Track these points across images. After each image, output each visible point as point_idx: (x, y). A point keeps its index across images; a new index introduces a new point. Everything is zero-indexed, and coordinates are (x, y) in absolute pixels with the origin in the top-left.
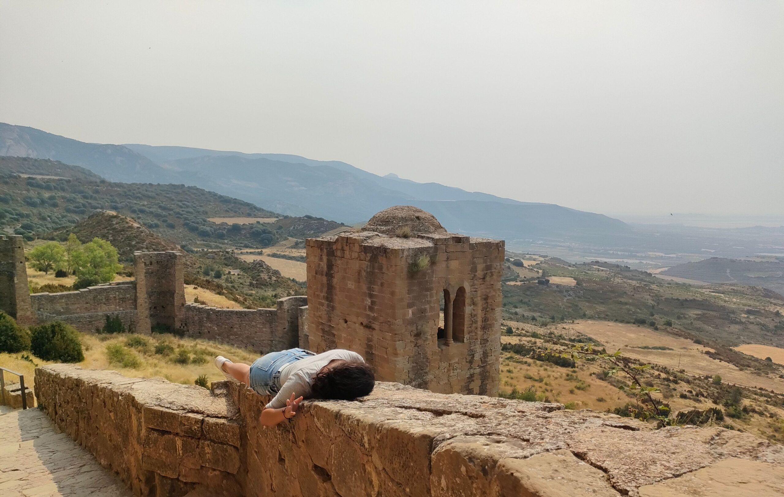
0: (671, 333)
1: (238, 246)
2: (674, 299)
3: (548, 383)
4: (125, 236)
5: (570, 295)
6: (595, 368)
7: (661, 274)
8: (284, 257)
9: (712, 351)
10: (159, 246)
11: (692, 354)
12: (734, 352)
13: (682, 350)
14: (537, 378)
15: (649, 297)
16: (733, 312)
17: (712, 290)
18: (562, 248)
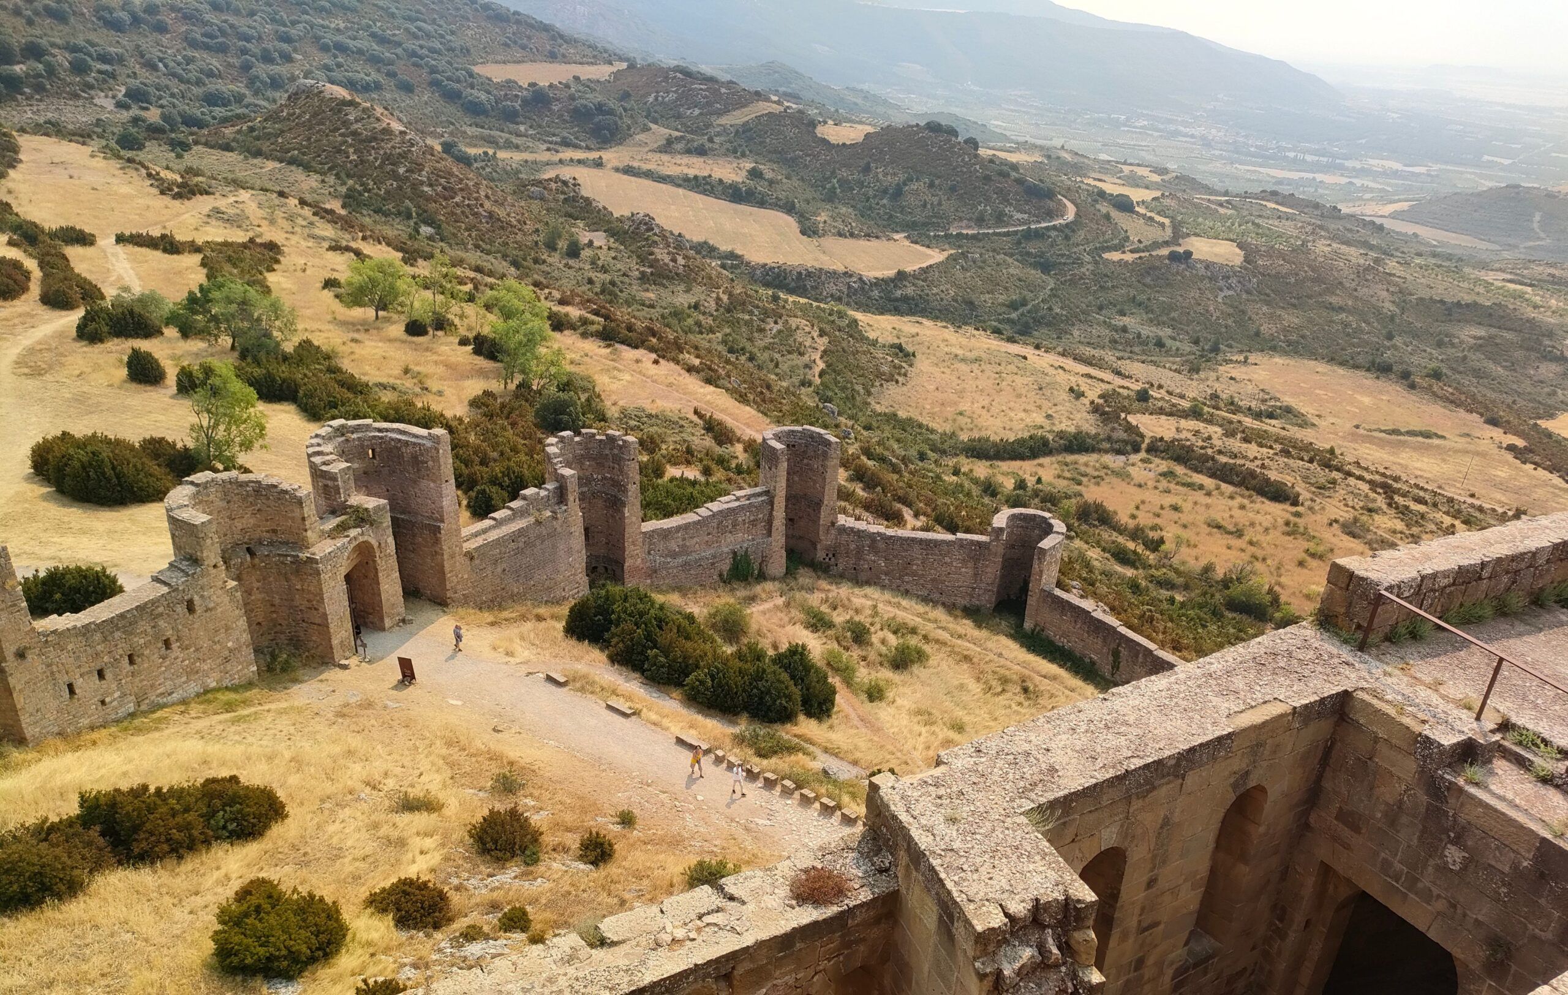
0: (1441, 398)
1: (551, 143)
2: (1435, 302)
3: (1255, 540)
4: (382, 152)
5: (1230, 288)
6: (1335, 508)
7: (1393, 218)
8: (648, 175)
9: (1520, 443)
10: (452, 180)
11: (1480, 449)
12: (1556, 441)
13: (1463, 440)
14: (1231, 528)
15: (1385, 293)
16: (1550, 334)
17: (1509, 277)
18: (1188, 139)
